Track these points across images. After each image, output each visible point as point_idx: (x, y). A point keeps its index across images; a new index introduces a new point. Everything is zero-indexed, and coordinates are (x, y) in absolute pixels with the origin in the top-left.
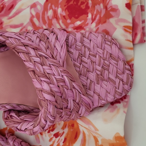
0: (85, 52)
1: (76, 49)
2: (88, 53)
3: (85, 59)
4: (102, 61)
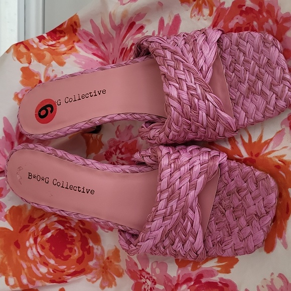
0: (239, 57)
1: (230, 54)
2: (242, 58)
3: (239, 67)
4: (257, 68)
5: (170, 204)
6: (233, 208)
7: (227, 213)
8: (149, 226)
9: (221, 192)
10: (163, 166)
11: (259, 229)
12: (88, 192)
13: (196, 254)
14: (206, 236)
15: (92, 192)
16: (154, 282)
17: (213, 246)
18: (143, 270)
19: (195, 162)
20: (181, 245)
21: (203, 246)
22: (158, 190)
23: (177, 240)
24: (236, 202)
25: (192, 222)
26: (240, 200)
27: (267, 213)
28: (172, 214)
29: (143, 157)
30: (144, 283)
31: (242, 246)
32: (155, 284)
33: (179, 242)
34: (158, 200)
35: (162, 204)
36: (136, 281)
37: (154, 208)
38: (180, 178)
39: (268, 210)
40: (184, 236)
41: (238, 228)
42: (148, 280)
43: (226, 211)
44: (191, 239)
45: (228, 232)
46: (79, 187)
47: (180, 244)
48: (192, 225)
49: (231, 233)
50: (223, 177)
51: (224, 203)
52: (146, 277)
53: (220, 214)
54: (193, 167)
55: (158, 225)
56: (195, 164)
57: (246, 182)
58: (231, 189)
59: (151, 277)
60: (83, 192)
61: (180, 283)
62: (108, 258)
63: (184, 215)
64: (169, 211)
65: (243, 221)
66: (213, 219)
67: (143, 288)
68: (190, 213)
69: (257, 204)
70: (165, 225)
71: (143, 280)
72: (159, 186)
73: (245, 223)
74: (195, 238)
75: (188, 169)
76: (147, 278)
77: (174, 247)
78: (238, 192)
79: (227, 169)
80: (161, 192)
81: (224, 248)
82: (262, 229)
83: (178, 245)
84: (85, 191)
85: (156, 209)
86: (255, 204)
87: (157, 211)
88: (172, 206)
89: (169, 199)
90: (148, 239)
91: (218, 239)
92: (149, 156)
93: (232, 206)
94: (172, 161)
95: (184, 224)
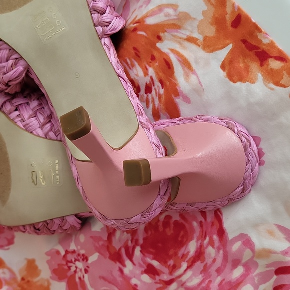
16: (85, 259)
18: (67, 252)
30: (76, 272)
32: (87, 260)
36: (66, 280)
42: (77, 263)
52: (74, 260)
59: (79, 255)
61: (111, 232)
62: (23, 279)
67: (78, 280)
71: (73, 269)
76: (76, 260)
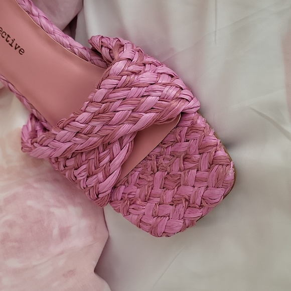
5: (93, 123)
6: (168, 173)
7: (158, 174)
8: (55, 133)
9: (166, 146)
10: (111, 72)
11: (181, 217)
12: (16, 48)
13: (97, 196)
14: (120, 183)
15: (21, 51)
17: (122, 199)
19: (154, 91)
20: (86, 176)
21: (109, 192)
22: (90, 97)
23: (84, 167)
24: (175, 169)
25: (112, 157)
26: (180, 170)
27: (200, 206)
28: (89, 135)
29: (102, 46)
31: (151, 222)
33: (84, 170)
34: (83, 109)
35: (84, 116)
37: (72, 115)
38: (124, 99)
39: (204, 204)
40: (93, 168)
41: (158, 200)
43: (158, 170)
44: (100, 176)
45: (146, 196)
46: (8, 36)
47: (85, 174)
48: (110, 161)
49: (149, 199)
50: (178, 130)
51: (161, 160)
53: (149, 169)
54: (148, 96)
55: (66, 137)
56: (154, 94)
57: (200, 154)
58: (179, 151)
60: (11, 45)
63: (107, 145)
64: (88, 129)
65: (169, 195)
66: (139, 169)
68: (116, 147)
69: (196, 188)
70: (75, 142)
72: (93, 94)
73: (169, 200)
74: (106, 177)
75: (141, 95)
77: (76, 173)
78: (185, 159)
79: (189, 123)
80: (91, 102)
81: (131, 210)
82: (184, 220)
83: (81, 173)
84: (14, 45)
85: (73, 117)
86: (194, 187)
87: (74, 121)
88: (94, 127)
89: (95, 116)
90: (47, 146)
91: (130, 196)
92: (110, 50)
93: (168, 170)
94: (127, 73)
95: (101, 154)
